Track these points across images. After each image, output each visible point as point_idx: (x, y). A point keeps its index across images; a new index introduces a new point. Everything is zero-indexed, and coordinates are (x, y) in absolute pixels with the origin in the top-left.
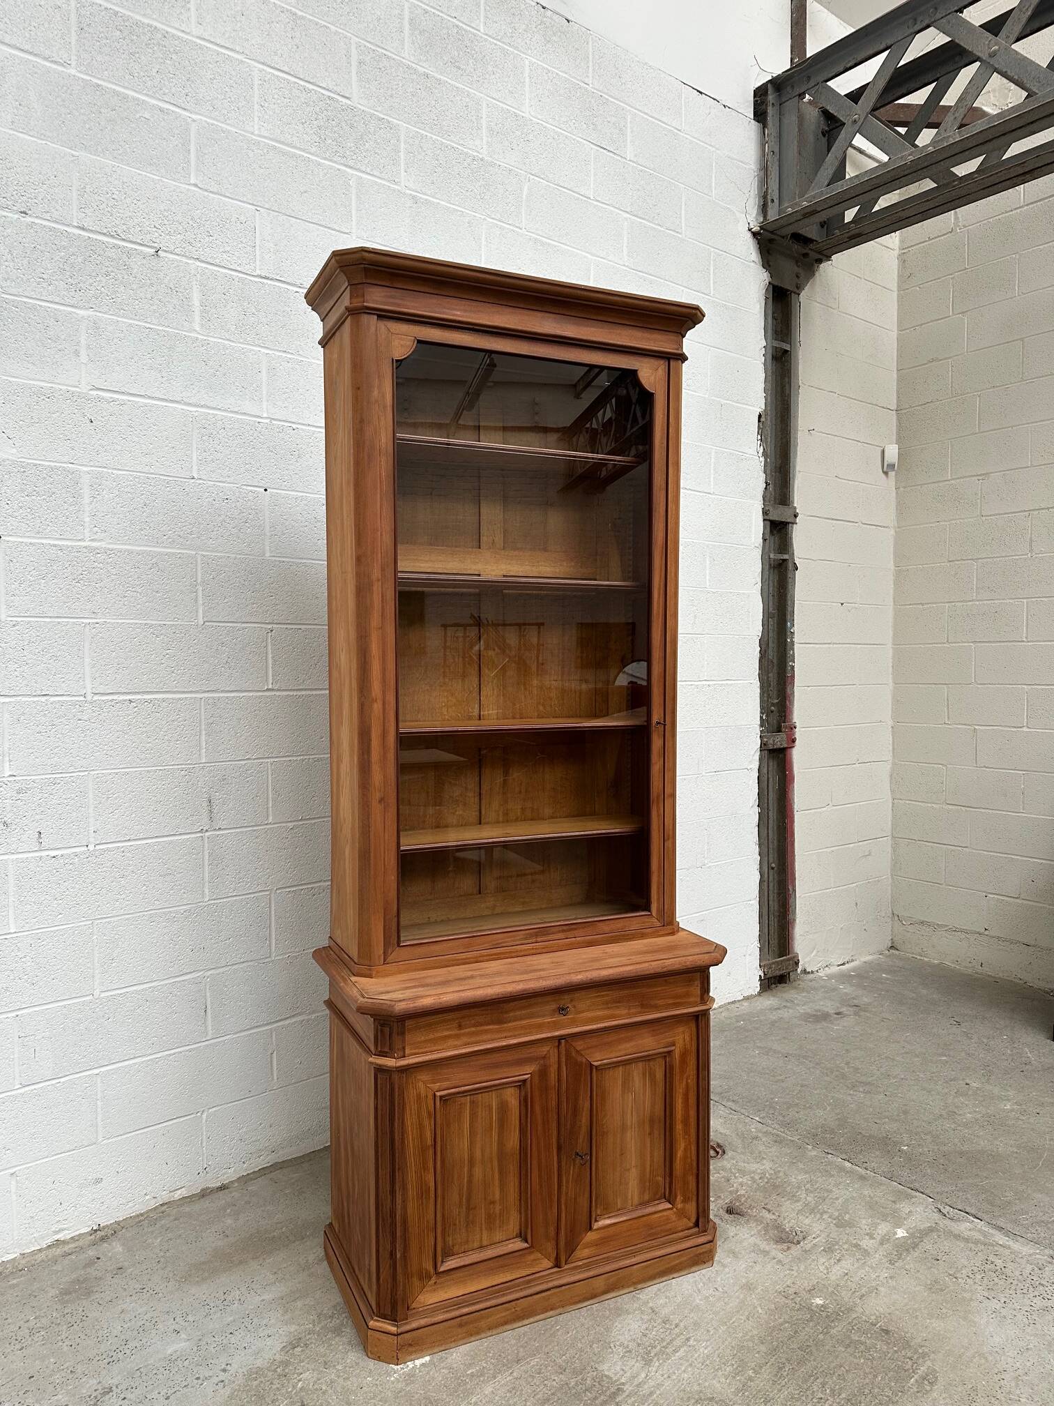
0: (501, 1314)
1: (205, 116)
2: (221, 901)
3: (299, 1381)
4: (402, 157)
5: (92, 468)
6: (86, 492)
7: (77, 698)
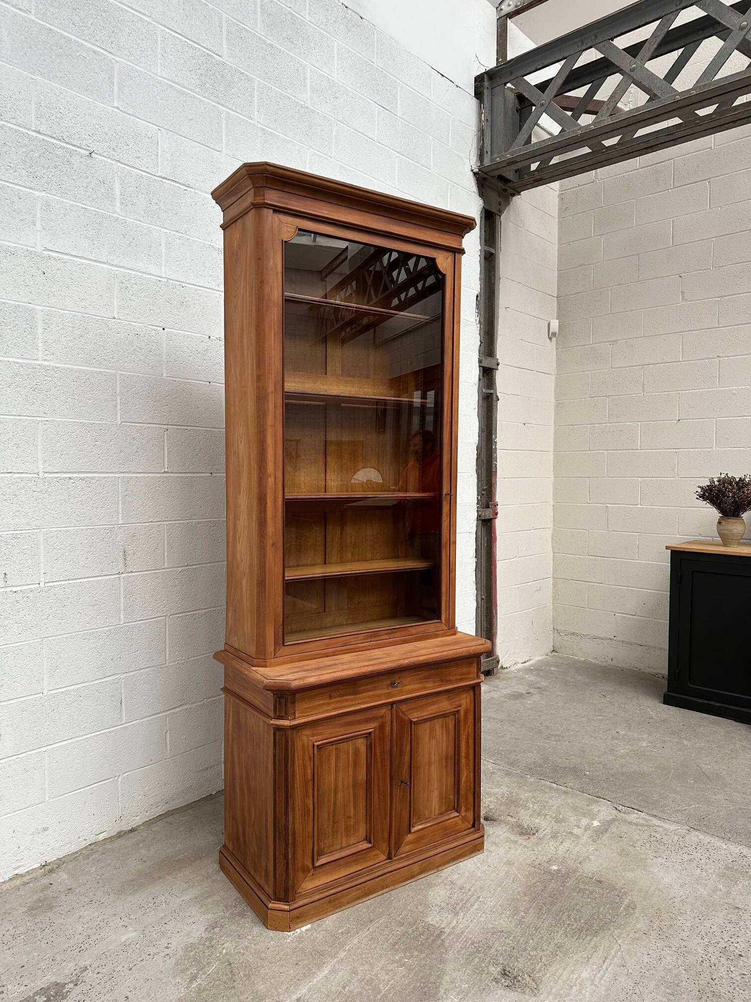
0: (354, 893)
1: (125, 59)
2: (133, 623)
3: (223, 948)
4: (256, 101)
5: (45, 308)
6: (40, 325)
7: (32, 476)
